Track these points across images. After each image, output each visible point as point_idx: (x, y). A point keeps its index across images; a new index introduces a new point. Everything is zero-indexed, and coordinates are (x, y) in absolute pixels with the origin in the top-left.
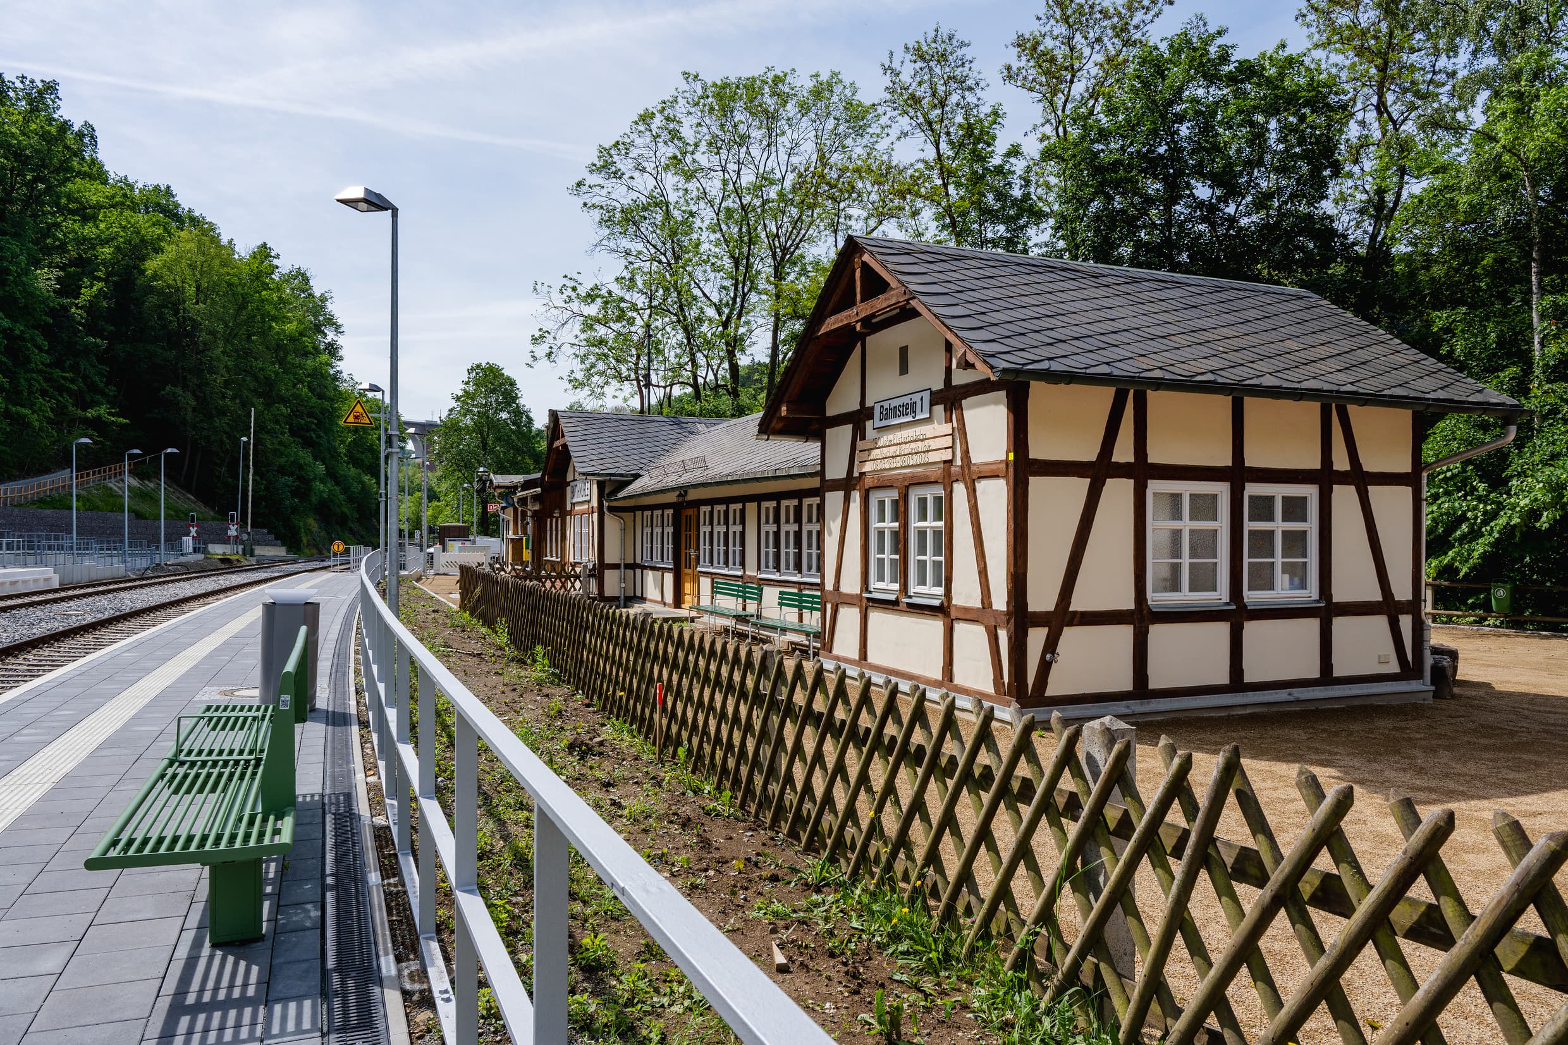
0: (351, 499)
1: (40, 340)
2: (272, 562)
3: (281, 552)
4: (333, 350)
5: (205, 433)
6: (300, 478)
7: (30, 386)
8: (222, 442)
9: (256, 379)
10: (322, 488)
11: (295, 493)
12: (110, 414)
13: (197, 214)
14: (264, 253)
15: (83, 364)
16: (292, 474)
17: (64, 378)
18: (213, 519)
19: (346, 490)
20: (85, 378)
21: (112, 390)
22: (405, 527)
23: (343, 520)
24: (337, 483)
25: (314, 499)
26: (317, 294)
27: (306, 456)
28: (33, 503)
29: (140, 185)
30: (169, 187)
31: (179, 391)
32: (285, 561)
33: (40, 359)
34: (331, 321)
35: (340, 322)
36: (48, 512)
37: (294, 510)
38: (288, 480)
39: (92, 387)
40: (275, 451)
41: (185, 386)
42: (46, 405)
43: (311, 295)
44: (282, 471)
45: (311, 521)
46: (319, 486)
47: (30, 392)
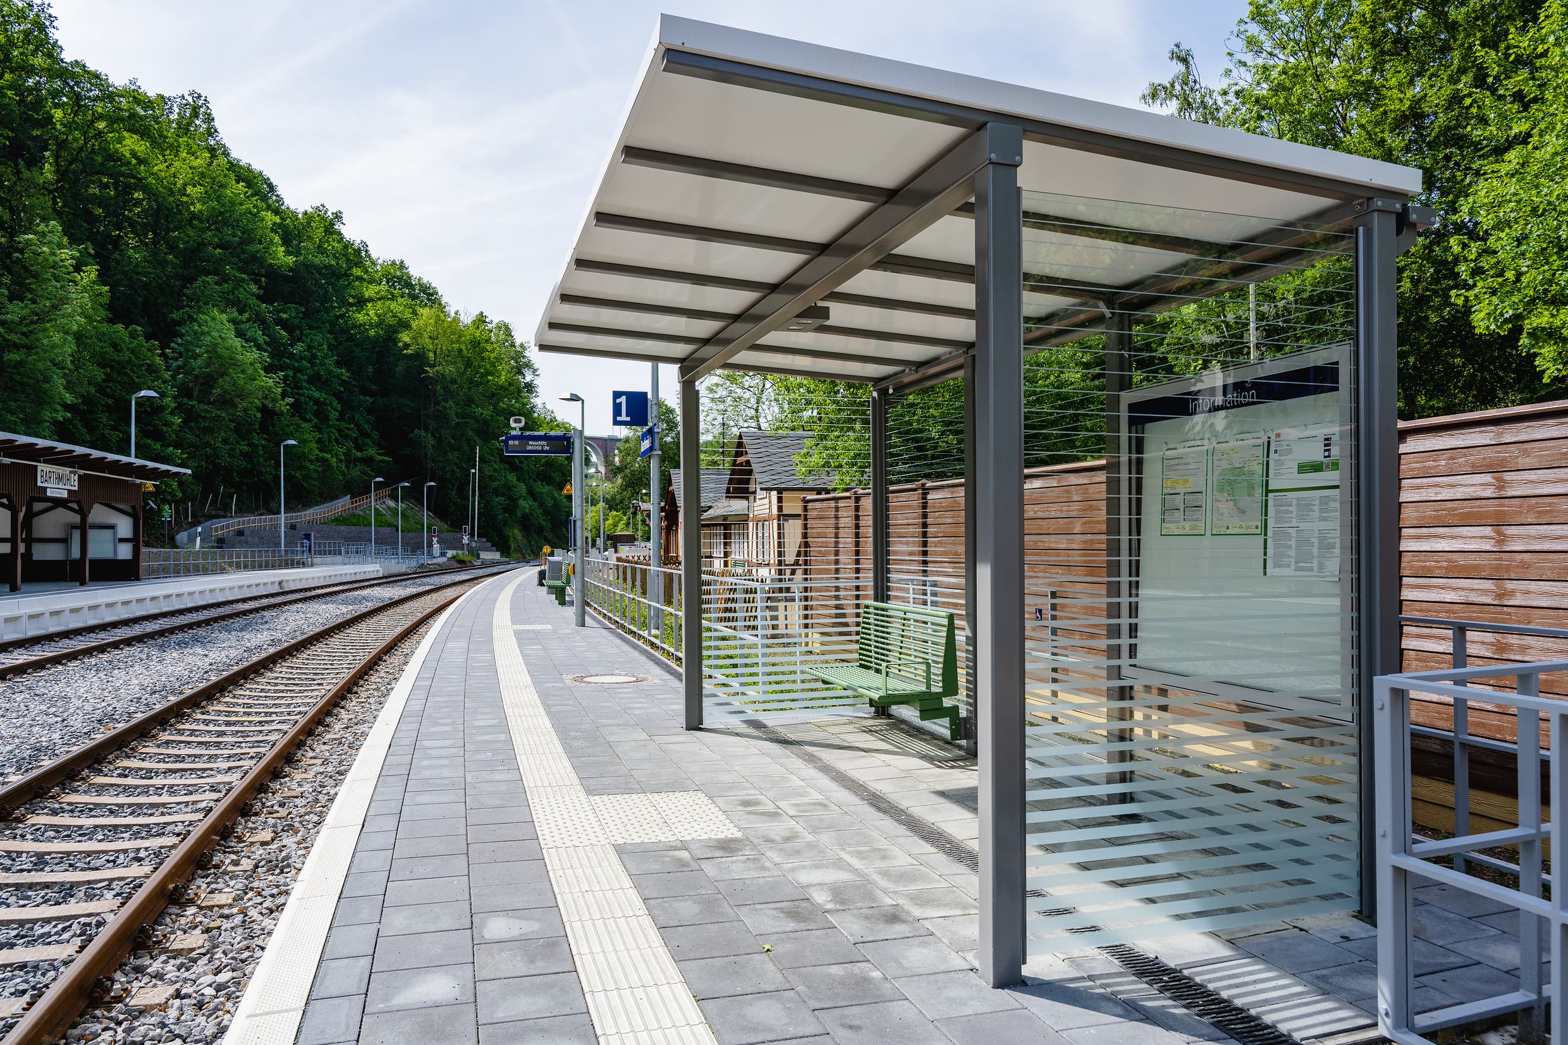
0: (546, 513)
1: (335, 403)
2: (494, 564)
3: (496, 556)
4: (530, 387)
5: (441, 465)
6: (510, 498)
7: (330, 437)
8: (453, 471)
9: (477, 421)
10: (525, 505)
11: (506, 510)
12: (379, 454)
13: (425, 281)
14: (481, 319)
15: (357, 416)
16: (503, 495)
17: (348, 429)
18: (448, 531)
19: (541, 505)
20: (358, 426)
21: (375, 435)
22: (589, 535)
23: (540, 530)
24: (535, 500)
25: (519, 514)
26: (518, 343)
27: (512, 478)
28: (333, 521)
29: (380, 261)
30: (402, 262)
31: (423, 433)
32: (499, 563)
33: (334, 415)
34: (528, 365)
35: (536, 366)
36: (343, 528)
37: (505, 523)
38: (501, 499)
39: (364, 434)
40: (490, 476)
41: (426, 429)
42: (341, 450)
43: (513, 345)
44: (496, 492)
45: (516, 531)
46: (522, 503)
47: (330, 441)
